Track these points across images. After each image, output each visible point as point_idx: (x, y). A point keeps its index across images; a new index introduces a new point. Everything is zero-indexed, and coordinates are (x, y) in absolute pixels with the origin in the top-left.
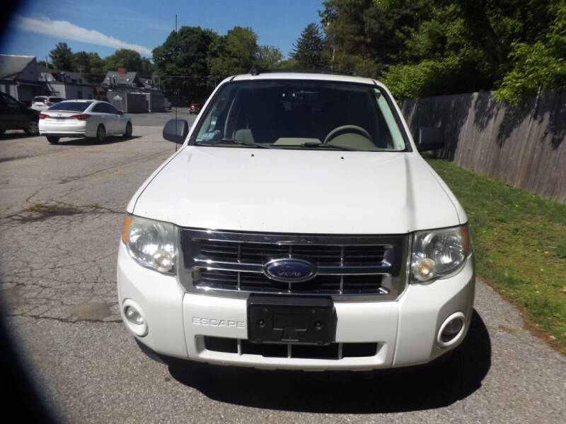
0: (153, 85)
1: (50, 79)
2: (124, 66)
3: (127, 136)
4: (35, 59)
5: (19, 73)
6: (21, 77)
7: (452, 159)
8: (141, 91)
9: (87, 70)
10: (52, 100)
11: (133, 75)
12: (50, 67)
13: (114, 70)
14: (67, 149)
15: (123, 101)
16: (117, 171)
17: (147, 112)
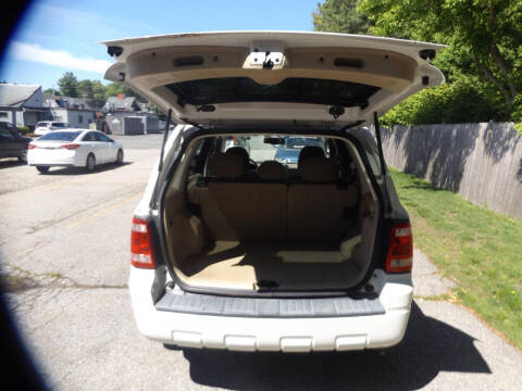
0: (149, 109)
1: (54, 105)
2: (124, 92)
3: (118, 163)
4: (40, 88)
5: (26, 101)
6: (27, 104)
7: (456, 189)
8: (138, 114)
9: (91, 96)
10: (54, 125)
11: (131, 100)
12: (57, 94)
13: (115, 95)
14: (54, 181)
15: (121, 124)
16: (97, 211)
17: (143, 134)
